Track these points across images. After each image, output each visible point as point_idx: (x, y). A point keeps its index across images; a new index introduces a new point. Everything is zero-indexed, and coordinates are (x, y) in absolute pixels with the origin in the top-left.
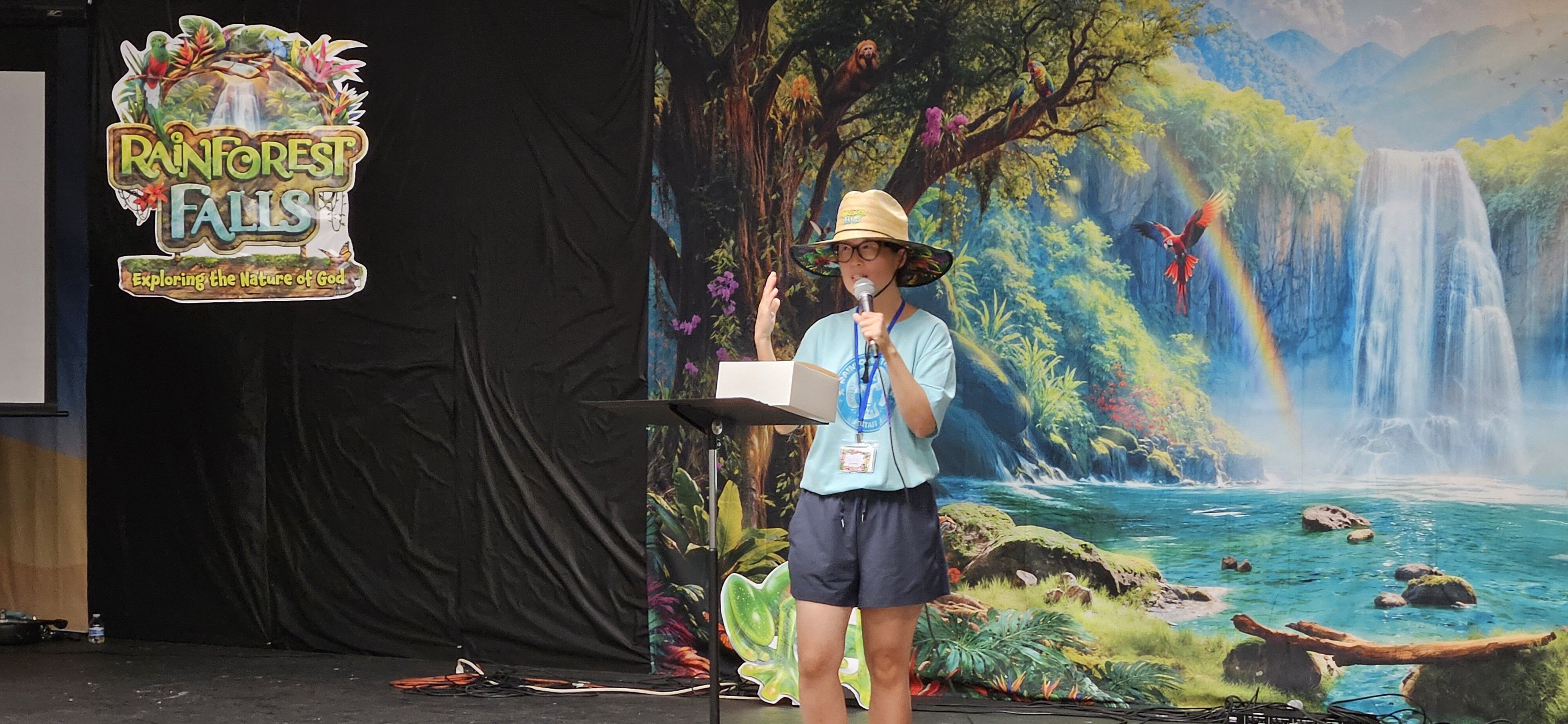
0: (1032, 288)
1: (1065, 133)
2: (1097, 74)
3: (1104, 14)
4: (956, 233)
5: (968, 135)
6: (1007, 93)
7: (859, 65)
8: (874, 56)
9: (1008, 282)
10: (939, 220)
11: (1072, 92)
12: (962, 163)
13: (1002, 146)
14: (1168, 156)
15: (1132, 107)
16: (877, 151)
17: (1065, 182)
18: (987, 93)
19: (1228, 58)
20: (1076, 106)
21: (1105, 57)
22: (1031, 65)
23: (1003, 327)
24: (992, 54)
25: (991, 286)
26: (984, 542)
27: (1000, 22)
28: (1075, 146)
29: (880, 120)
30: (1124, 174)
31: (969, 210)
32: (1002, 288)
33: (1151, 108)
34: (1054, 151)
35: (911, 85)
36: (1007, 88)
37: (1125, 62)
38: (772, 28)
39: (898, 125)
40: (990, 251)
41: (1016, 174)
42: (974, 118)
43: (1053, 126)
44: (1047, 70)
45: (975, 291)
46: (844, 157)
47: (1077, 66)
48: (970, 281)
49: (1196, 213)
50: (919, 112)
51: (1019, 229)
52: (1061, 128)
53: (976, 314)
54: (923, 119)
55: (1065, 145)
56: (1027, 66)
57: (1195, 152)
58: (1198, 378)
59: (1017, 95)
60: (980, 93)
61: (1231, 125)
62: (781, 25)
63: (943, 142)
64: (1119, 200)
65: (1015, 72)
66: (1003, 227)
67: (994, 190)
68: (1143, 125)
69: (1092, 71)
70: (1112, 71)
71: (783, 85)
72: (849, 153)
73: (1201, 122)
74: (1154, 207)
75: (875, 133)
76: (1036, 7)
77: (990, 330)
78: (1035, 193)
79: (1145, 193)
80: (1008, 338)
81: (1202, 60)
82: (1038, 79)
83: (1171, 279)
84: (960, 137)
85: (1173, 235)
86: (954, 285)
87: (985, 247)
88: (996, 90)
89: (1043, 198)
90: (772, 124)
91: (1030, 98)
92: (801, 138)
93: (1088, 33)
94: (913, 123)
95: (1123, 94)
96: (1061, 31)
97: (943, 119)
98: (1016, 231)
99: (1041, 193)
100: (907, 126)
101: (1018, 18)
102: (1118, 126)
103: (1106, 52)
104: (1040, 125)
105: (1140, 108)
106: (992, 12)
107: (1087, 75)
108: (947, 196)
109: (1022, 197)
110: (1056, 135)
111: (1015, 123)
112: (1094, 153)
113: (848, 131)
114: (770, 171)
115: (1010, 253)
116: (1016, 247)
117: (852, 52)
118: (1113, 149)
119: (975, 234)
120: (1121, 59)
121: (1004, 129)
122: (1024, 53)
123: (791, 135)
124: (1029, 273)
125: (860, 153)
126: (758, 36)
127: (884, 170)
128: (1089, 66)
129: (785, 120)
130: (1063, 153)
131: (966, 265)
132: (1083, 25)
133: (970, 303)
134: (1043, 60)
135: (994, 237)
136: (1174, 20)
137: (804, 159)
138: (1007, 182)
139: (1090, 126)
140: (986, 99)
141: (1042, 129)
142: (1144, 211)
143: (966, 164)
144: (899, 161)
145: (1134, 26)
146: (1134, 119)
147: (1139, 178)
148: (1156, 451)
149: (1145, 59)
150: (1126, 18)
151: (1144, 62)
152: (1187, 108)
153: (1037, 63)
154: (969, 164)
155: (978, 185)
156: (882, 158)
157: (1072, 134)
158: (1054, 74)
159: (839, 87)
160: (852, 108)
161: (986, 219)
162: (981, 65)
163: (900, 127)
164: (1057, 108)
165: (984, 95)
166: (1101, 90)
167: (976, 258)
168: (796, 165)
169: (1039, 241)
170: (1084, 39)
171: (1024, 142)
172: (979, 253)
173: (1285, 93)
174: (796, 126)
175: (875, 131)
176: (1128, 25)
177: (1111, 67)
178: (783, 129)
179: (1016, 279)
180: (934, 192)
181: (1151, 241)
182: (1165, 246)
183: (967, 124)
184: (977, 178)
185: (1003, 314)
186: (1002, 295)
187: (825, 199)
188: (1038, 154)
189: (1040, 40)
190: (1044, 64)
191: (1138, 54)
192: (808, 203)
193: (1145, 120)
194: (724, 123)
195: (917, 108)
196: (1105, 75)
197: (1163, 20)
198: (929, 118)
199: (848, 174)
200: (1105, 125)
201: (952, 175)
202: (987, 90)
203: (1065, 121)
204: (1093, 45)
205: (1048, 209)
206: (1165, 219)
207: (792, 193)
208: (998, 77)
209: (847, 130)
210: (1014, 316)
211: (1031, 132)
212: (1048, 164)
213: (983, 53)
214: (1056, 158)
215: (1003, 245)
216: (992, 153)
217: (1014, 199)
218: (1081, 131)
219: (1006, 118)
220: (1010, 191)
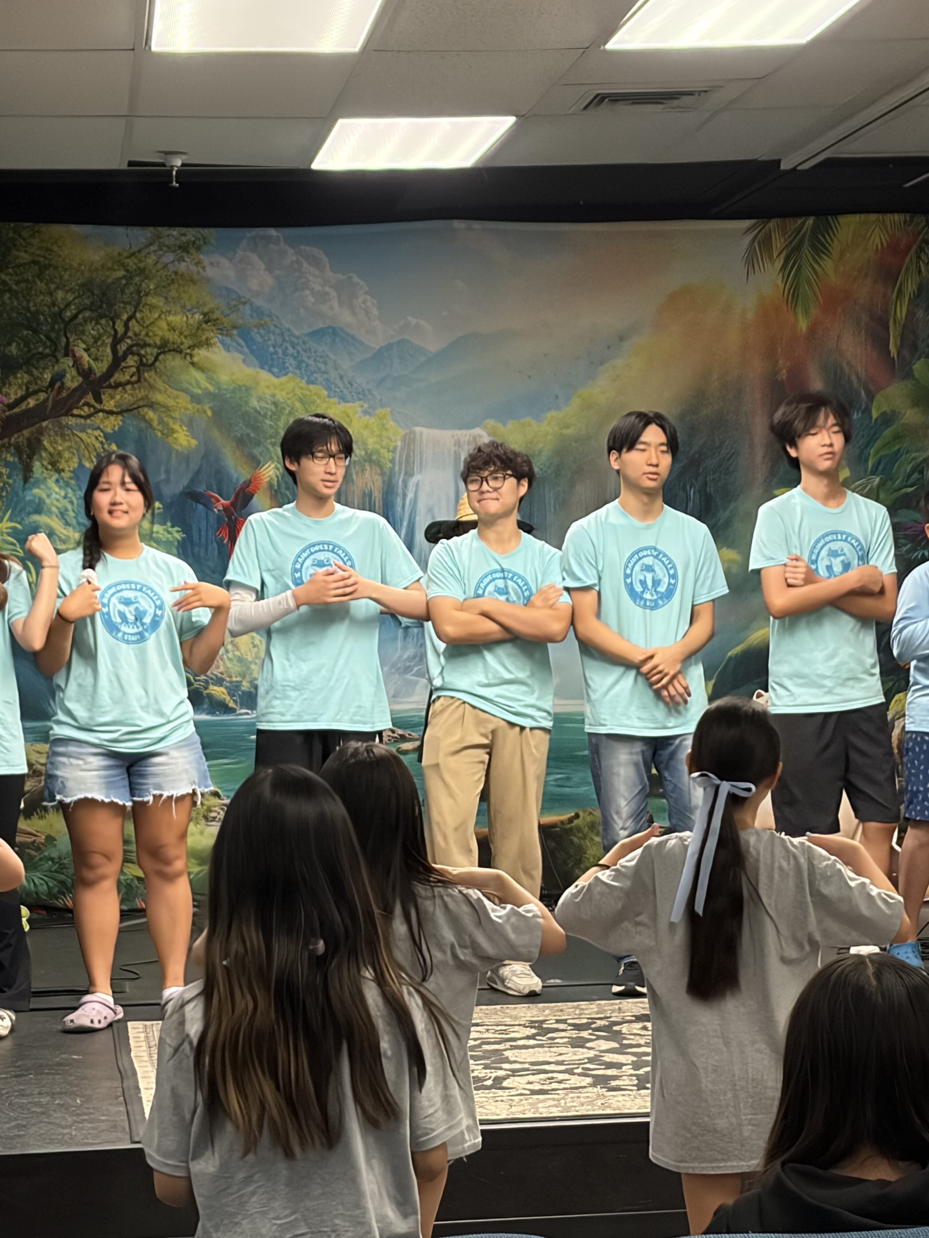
1: (111, 413)
2: (141, 361)
3: (147, 307)
5: (7, 413)
6: (48, 376)
11: (116, 375)
12: (3, 438)
13: (45, 424)
14: (216, 434)
15: (178, 390)
18: (26, 375)
19: (271, 349)
20: (120, 389)
21: (149, 345)
22: (73, 351)
24: (31, 340)
27: (38, 312)
28: (121, 424)
30: (171, 449)
31: (11, 481)
33: (197, 391)
34: (99, 428)
36: (47, 371)
37: (170, 351)
40: (36, 517)
41: (60, 448)
42: (13, 398)
43: (97, 406)
44: (89, 356)
47: (121, 353)
49: (245, 482)
51: (65, 497)
52: (106, 408)
57: (241, 429)
59: (58, 377)
60: (19, 375)
61: (276, 407)
64: (168, 472)
65: (55, 357)
66: (49, 496)
67: (37, 463)
68: (189, 406)
69: (136, 358)
70: (156, 359)
73: (246, 403)
74: (203, 477)
76: (74, 299)
79: (194, 466)
81: (246, 350)
82: (81, 364)
83: (222, 540)
85: (223, 501)
87: (30, 513)
88: (36, 373)
91: (72, 381)
93: (131, 324)
95: (169, 378)
96: (103, 321)
98: (61, 499)
101: (56, 308)
102: (164, 407)
103: (150, 341)
104: (84, 405)
105: (186, 391)
106: (28, 301)
107: (131, 361)
109: (67, 469)
110: (101, 414)
111: (57, 403)
112: (141, 430)
115: (56, 519)
116: (62, 514)
118: (160, 427)
119: (18, 502)
120: (165, 348)
122: (64, 340)
128: (133, 354)
130: (109, 430)
131: (10, 531)
132: (125, 317)
134: (84, 346)
135: (39, 504)
136: (217, 314)
138: (51, 455)
139: (136, 406)
140: (25, 381)
141: (86, 409)
142: (192, 481)
143: (6, 440)
145: (177, 319)
146: (181, 400)
147: (187, 452)
148: (211, 687)
149: (189, 348)
150: (170, 312)
151: (188, 351)
152: (233, 391)
153: (80, 350)
154: (10, 440)
155: (20, 458)
157: (117, 413)
158: (96, 359)
161: (31, 489)
162: (19, 349)
164: (102, 390)
165: (22, 377)
166: (146, 375)
167: (19, 523)
170: (127, 329)
171: (66, 420)
172: (23, 519)
173: (327, 380)
176: (171, 318)
177: (155, 354)
181: (200, 507)
182: (215, 510)
183: (6, 402)
184: (19, 451)
188: (83, 430)
189: (81, 328)
190: (85, 350)
191: (182, 343)
193: (191, 402)
196: (150, 362)
197: (205, 315)
200: (151, 405)
202: (26, 372)
203: (110, 404)
204: (136, 335)
206: (215, 487)
208: (38, 361)
211: (75, 412)
212: (93, 439)
213: (19, 338)
214: (102, 434)
215: (49, 513)
216: (33, 429)
217: (59, 471)
218: (128, 410)
219: (48, 399)
220: (54, 465)
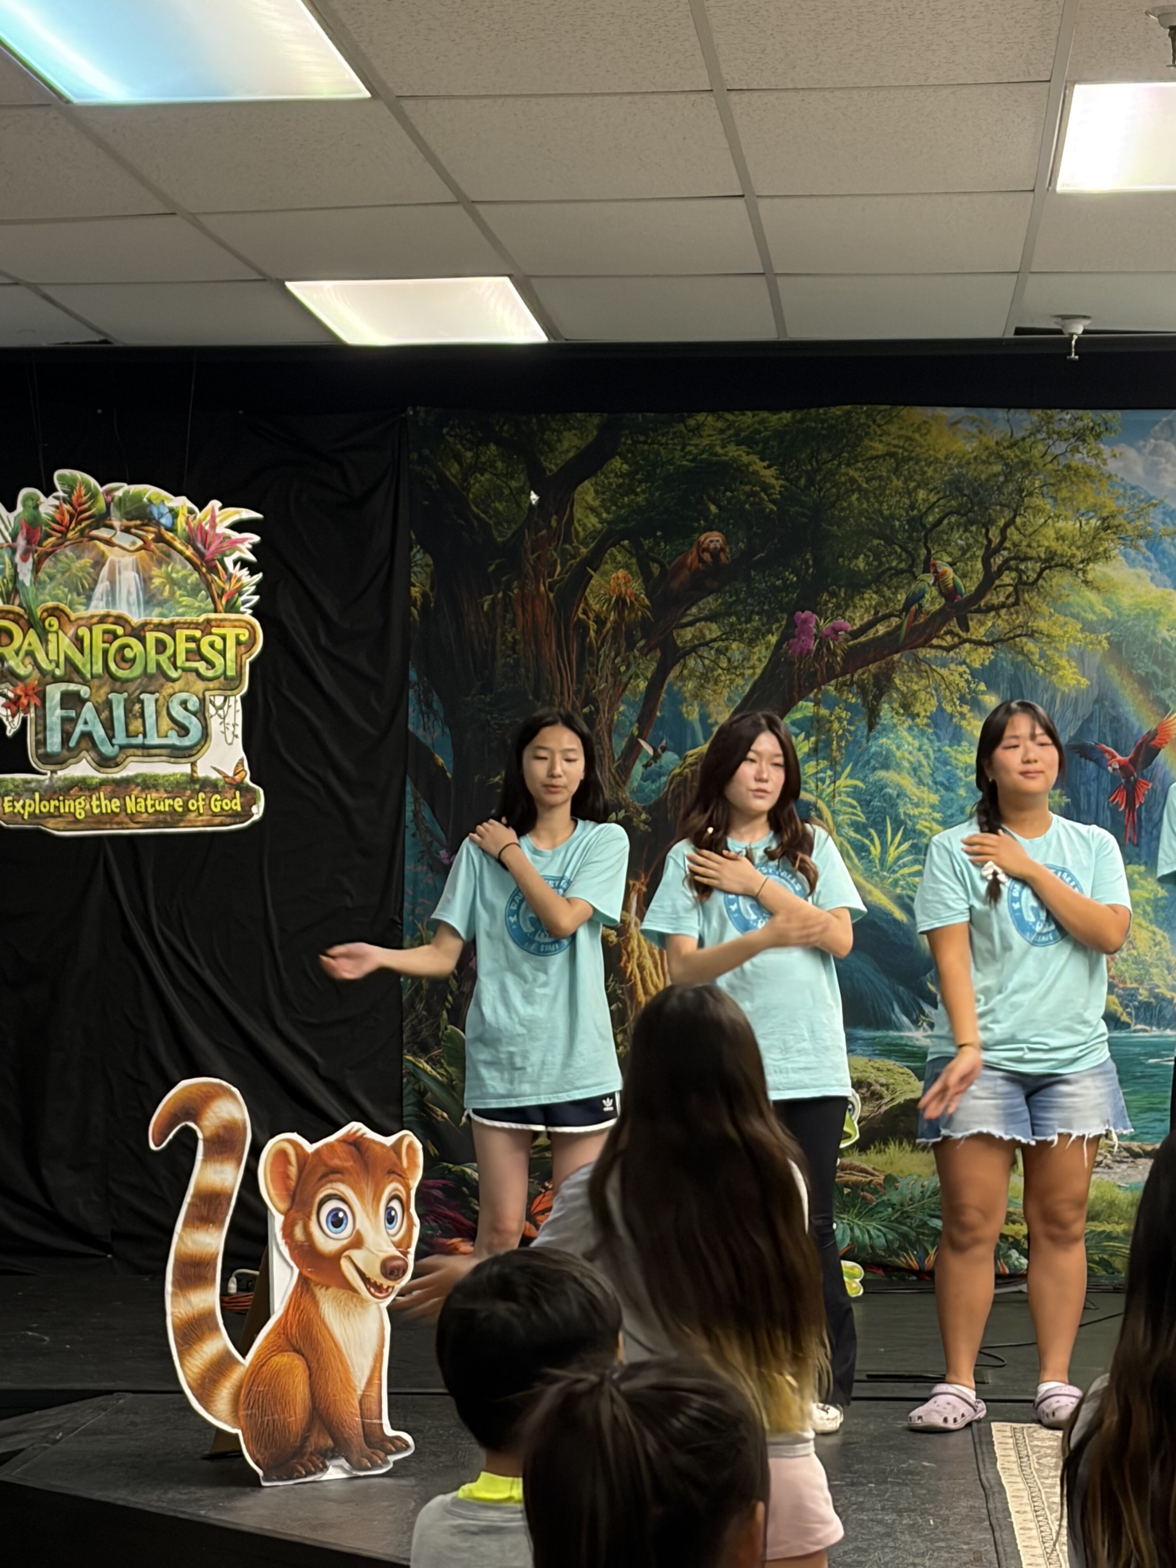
0: (938, 816)
1: (979, 643)
2: (1020, 578)
3: (1030, 511)
4: (835, 754)
5: (851, 643)
6: (902, 597)
7: (701, 560)
8: (722, 549)
9: (904, 809)
10: (813, 739)
11: (988, 597)
12: (844, 673)
13: (896, 657)
14: (1112, 670)
15: (1066, 615)
16: (729, 660)
17: (980, 697)
18: (875, 596)
20: (993, 614)
21: (1031, 559)
22: (934, 565)
23: (899, 858)
24: (882, 552)
25: (883, 812)
26: (877, 1100)
27: (892, 516)
28: (993, 657)
29: (732, 624)
30: (1056, 690)
31: (852, 728)
32: (898, 815)
33: (1091, 617)
34: (964, 663)
35: (773, 585)
36: (902, 591)
37: (1057, 565)
38: (578, 513)
39: (757, 630)
40: (882, 774)
41: (915, 687)
42: (858, 623)
43: (963, 635)
44: (955, 571)
45: (862, 819)
46: (685, 666)
47: (995, 568)
48: (854, 807)
49: (1149, 733)
50: (785, 616)
51: (920, 749)
52: (974, 637)
53: (864, 845)
54: (792, 624)
55: (980, 657)
56: (928, 566)
57: (1146, 666)
58: (1152, 916)
59: (915, 599)
60: (866, 596)
62: (593, 510)
63: (818, 649)
65: (913, 574)
66: (898, 747)
67: (886, 706)
68: (1080, 636)
69: (1014, 574)
70: (1040, 575)
71: (596, 580)
72: (691, 662)
73: (1154, 633)
74: (1095, 726)
75: (726, 639)
76: (938, 500)
77: (882, 861)
78: (941, 709)
79: (1084, 711)
80: (906, 871)
81: (1155, 565)
82: (943, 582)
83: (1118, 806)
84: (840, 646)
85: (1119, 757)
86: (833, 812)
87: (874, 769)
88: (888, 593)
89: (952, 716)
90: (583, 627)
91: (932, 603)
92: (623, 643)
93: (1009, 531)
94: (777, 629)
95: (1055, 600)
96: (974, 528)
97: (817, 624)
98: (915, 752)
99: (949, 709)
100: (770, 631)
101: (915, 512)
102: (1048, 636)
103: (1033, 553)
104: (947, 633)
105: (1076, 617)
106: (881, 503)
107: (1008, 578)
108: (824, 712)
109: (923, 714)
110: (967, 645)
111: (912, 630)
112: (1016, 666)
113: (689, 636)
114: (580, 680)
115: (907, 776)
116: (915, 770)
117: (691, 545)
118: (1042, 662)
119: (861, 755)
120: (1051, 562)
121: (899, 635)
122: (924, 552)
123: (609, 638)
124: (934, 798)
125: (707, 662)
126: (559, 522)
127: (740, 681)
128: (1009, 569)
129: (600, 622)
130: (977, 665)
131: (849, 789)
132: (1002, 523)
133: (857, 831)
134: (950, 560)
135: (887, 758)
136: (1119, 520)
137: (628, 668)
138: (904, 696)
139: (1012, 635)
140: (874, 603)
141: (948, 638)
142: (1082, 731)
143: (848, 676)
144: (759, 671)
145: (1068, 526)
146: (1069, 628)
147: (1074, 694)
149: (1082, 562)
150: (1059, 516)
151: (1081, 566)
152: (1138, 617)
153: (943, 565)
154: (852, 676)
155: (864, 699)
156: (736, 668)
157: (988, 644)
158: (964, 576)
159: (675, 585)
160: (694, 610)
161: (876, 738)
162: (868, 564)
163: (761, 633)
164: (969, 615)
165: (871, 598)
166: (1026, 595)
167: (863, 781)
168: (616, 673)
169: (946, 763)
170: (1004, 538)
171: (924, 653)
172: (866, 776)
174: (616, 628)
175: (726, 636)
176: (1061, 524)
177: (1038, 570)
178: (598, 632)
179: (917, 805)
180: (807, 707)
181: (1091, 765)
182: (1110, 769)
183: (850, 629)
184: (863, 690)
185: (900, 844)
186: (898, 824)
187: (658, 714)
188: (944, 665)
189: (945, 537)
190: (952, 565)
191: (1073, 556)
192: (634, 718)
193: (1082, 630)
194: (514, 624)
195: (782, 612)
196: (1031, 580)
197: (1104, 519)
198: (799, 623)
199: (690, 685)
200: (1032, 635)
201: (830, 688)
202: (876, 593)
203: (978, 631)
204: (1015, 545)
205: (958, 728)
206: (1109, 739)
207: (612, 708)
208: (890, 579)
209: (688, 634)
210: (913, 846)
211: (935, 642)
212: (957, 677)
213: (870, 550)
214: (968, 671)
215: (899, 767)
216: (883, 663)
217: (915, 716)
218: (1000, 641)
219: (902, 624)
220: (907, 707)
